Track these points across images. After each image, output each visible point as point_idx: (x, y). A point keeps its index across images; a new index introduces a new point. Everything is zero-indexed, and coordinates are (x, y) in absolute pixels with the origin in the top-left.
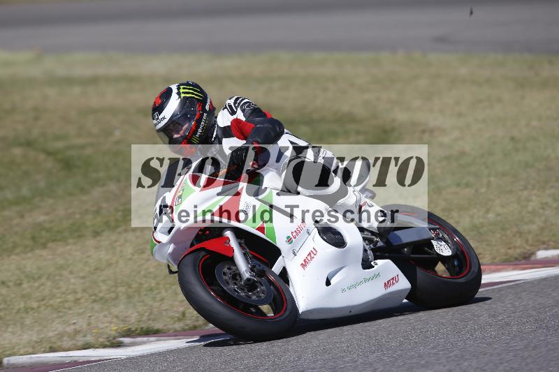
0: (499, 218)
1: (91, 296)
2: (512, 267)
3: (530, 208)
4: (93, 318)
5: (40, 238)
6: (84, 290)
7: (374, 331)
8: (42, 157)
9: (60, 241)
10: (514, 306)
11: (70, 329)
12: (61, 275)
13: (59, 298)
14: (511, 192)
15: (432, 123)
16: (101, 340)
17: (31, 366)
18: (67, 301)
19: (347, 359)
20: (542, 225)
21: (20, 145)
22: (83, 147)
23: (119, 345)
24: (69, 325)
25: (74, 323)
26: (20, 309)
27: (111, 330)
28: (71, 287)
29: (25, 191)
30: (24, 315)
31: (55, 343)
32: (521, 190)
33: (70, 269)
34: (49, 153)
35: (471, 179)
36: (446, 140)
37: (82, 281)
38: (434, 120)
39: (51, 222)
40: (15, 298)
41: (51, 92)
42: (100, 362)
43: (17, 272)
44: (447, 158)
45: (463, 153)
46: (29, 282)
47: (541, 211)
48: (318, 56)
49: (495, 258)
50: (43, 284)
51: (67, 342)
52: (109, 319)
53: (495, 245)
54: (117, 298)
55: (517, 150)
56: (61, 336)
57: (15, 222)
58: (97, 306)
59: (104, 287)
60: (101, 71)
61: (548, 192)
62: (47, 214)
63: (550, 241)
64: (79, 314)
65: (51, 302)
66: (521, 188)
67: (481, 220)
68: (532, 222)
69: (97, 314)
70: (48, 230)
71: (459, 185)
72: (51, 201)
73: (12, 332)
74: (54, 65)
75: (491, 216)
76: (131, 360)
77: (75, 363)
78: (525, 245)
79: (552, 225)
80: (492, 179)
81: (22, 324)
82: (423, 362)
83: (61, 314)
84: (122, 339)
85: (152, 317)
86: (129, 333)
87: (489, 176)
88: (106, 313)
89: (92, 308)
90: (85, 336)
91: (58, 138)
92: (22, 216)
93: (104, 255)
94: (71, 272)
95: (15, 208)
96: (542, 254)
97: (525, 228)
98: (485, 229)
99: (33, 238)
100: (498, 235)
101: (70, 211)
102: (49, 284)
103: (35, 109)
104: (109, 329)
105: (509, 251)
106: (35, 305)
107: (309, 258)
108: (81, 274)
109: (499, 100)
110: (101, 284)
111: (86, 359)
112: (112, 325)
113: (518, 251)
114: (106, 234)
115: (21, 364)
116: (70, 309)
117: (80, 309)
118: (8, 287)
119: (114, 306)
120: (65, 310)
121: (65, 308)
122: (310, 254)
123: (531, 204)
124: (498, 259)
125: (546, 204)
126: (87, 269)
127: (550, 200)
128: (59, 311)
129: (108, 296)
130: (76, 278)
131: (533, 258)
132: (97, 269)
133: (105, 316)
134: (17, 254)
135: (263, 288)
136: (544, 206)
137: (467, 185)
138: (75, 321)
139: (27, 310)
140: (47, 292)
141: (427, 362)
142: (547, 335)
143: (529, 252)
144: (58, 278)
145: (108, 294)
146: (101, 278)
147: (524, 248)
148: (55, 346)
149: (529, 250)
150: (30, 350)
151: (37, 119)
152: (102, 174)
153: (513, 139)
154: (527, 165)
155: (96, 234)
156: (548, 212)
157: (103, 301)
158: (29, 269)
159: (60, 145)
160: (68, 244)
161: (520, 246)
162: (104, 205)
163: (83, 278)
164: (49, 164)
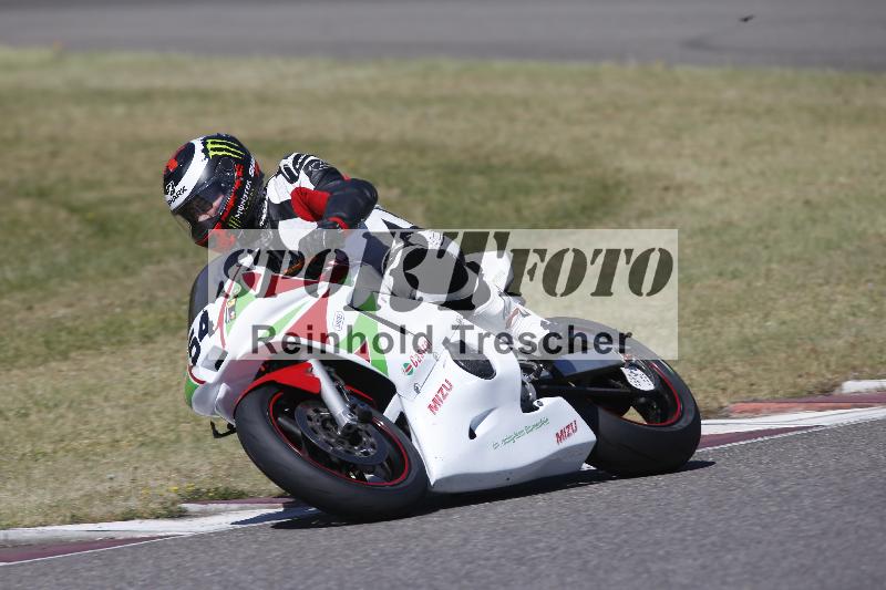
0: (784, 328)
1: (137, 436)
2: (804, 405)
3: (833, 313)
4: (140, 471)
5: (59, 344)
6: (127, 428)
7: (585, 502)
8: (63, 214)
9: (89, 348)
10: (806, 468)
11: (104, 488)
12: (90, 403)
13: (87, 438)
14: (804, 286)
15: (679, 177)
16: (152, 506)
17: (41, 545)
18: (99, 444)
19: (541, 545)
20: (851, 340)
21: (28, 195)
22: (128, 201)
23: (182, 515)
24: (103, 481)
25: (111, 479)
26: (24, 455)
27: (167, 491)
28: (107, 420)
29: (35, 269)
30: (31, 464)
31: (79, 509)
32: (820, 285)
33: (104, 393)
34: (73, 210)
35: (741, 266)
36: (702, 202)
37: (124, 412)
38: (684, 171)
39: (76, 318)
40: (17, 436)
41: (78, 112)
42: (151, 541)
43: (22, 396)
44: (703, 231)
45: (729, 224)
46: (39, 411)
47: (851, 318)
48: (500, 65)
49: (776, 392)
50: (62, 416)
51: (98, 509)
52: (166, 474)
53: (777, 371)
54: (178, 440)
55: (814, 221)
56: (89, 498)
57: (17, 317)
58: (147, 453)
59: (157, 423)
60: (158, 82)
61: (861, 288)
62: (70, 305)
63: (864, 365)
64: (117, 465)
65: (75, 444)
66: (820, 281)
67: (756, 330)
68: (836, 335)
69: (146, 466)
70: (70, 332)
71: (721, 274)
72: (76, 285)
73: (11, 490)
74: (83, 70)
75: (771, 324)
76: (201, 539)
77: (112, 542)
78: (824, 372)
79: (868, 340)
80: (774, 266)
81: (28, 477)
82: (661, 553)
83: (89, 464)
84: (185, 505)
85: (233, 472)
86: (196, 496)
87: (770, 260)
88: (161, 463)
89: (139, 456)
90: (126, 500)
91: (88, 185)
92: (30, 308)
93: (158, 372)
94: (106, 399)
95: (19, 296)
96: (851, 386)
97: (825, 344)
98: (762, 344)
99: (47, 343)
100: (783, 355)
101: (106, 302)
102: (71, 415)
103: (53, 139)
104: (166, 488)
105: (800, 380)
106: (49, 448)
107: (440, 395)
108: (122, 402)
109: (787, 142)
110: (153, 418)
111: (129, 536)
112: (171, 483)
113: (814, 380)
114: (161, 339)
115: (27, 541)
116: (104, 456)
117: (121, 455)
118: (7, 419)
119: (173, 452)
120: (95, 458)
121: (96, 454)
122: (441, 390)
123: (836, 306)
124: (781, 392)
125: (859, 306)
126: (132, 393)
127: (864, 302)
128: (87, 460)
129: (164, 437)
130: (112, 407)
131: (837, 392)
132: (146, 394)
133: (159, 468)
134: (20, 368)
135: (372, 440)
136: (855, 311)
137: (735, 276)
138: (112, 476)
139: (35, 457)
140: (68, 429)
141: (668, 553)
142: (857, 515)
143: (832, 383)
144: (85, 406)
145: (164, 434)
146: (154, 409)
147: (823, 376)
148: (80, 514)
149: (830, 380)
150: (41, 520)
151: (54, 154)
152: (156, 245)
153: (807, 203)
154: (829, 245)
155: (147, 339)
156: (861, 321)
157: (158, 444)
158: (39, 392)
159: (91, 196)
160: (102, 354)
161: (817, 373)
162: (160, 294)
163: (125, 407)
164: (74, 226)
